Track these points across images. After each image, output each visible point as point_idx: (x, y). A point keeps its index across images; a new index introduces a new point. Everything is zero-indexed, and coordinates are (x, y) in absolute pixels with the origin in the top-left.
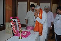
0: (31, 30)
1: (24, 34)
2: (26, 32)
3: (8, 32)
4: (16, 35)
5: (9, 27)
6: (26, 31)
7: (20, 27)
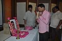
1: (22, 34)
2: (25, 32)
3: (6, 32)
4: (14, 36)
5: (6, 28)
6: (25, 31)
7: (18, 28)
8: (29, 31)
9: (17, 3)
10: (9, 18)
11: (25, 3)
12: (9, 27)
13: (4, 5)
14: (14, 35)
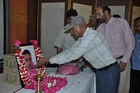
0: (70, 74)
1: (49, 85)
2: (57, 79)
3: (9, 78)
4: (30, 88)
5: (11, 67)
6: (58, 76)
8: (68, 76)
9: (43, 4)
10: (20, 43)
11: (64, 4)
12: (19, 66)
13: (9, 9)
14: (30, 86)
